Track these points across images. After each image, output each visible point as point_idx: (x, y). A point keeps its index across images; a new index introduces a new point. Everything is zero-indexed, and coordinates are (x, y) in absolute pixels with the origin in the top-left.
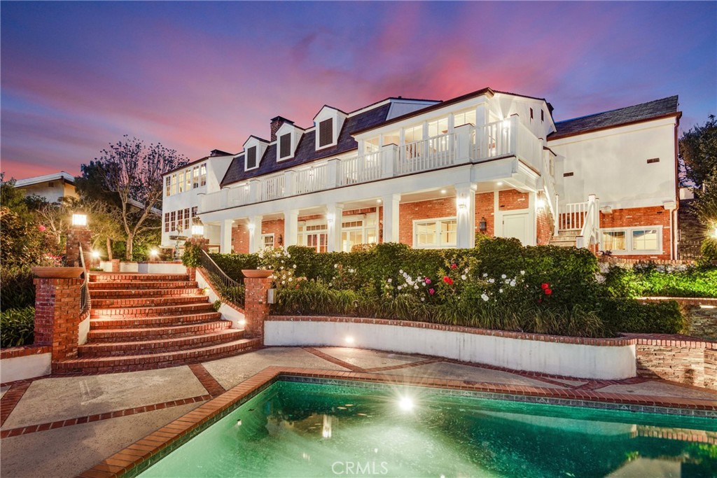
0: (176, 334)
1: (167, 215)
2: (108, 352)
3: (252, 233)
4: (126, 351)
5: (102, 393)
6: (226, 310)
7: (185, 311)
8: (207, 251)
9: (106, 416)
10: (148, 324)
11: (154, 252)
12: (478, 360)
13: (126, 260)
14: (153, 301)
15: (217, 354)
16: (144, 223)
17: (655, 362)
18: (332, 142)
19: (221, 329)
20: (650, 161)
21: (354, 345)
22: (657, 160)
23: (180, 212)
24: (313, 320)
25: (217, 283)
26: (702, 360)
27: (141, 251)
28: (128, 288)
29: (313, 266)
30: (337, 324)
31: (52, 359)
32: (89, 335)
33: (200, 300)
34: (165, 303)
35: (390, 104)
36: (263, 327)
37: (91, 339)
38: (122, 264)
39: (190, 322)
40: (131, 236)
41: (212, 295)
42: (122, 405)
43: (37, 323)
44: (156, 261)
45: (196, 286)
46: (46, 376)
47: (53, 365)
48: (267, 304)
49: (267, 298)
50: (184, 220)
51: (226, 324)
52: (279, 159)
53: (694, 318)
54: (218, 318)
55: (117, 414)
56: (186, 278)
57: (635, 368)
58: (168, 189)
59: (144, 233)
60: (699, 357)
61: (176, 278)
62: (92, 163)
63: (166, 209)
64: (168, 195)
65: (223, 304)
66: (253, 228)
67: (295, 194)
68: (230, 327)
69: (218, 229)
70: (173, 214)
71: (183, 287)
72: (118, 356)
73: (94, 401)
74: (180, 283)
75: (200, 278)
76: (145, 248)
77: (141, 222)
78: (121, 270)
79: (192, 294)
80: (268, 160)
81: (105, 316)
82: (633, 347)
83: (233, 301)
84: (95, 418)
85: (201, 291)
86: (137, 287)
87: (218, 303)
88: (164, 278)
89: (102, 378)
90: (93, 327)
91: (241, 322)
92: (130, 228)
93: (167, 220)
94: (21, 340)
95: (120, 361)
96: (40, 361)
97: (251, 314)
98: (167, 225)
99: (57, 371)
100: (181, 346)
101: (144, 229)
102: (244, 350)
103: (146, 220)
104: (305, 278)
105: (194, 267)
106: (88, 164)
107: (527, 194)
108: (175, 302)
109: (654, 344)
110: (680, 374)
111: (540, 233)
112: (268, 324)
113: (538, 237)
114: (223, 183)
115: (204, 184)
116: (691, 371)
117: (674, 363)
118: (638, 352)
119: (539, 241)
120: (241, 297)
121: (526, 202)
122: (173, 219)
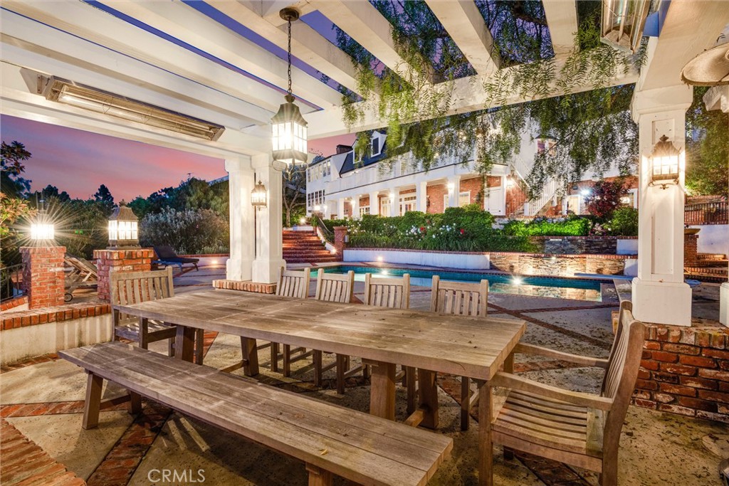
0: (306, 253)
1: (309, 195)
3: (353, 207)
6: (328, 245)
7: (311, 245)
8: (322, 218)
11: (303, 220)
12: (427, 264)
16: (296, 200)
17: (498, 263)
19: (325, 253)
21: (382, 261)
23: (316, 193)
24: (364, 250)
25: (324, 234)
26: (517, 260)
27: (295, 220)
29: (375, 225)
30: (375, 251)
33: (317, 241)
34: (303, 242)
36: (343, 253)
39: (312, 249)
40: (289, 210)
41: (322, 239)
44: (304, 225)
45: (317, 235)
48: (345, 243)
49: (344, 239)
50: (319, 198)
51: (327, 251)
52: (372, 156)
53: (547, 246)
54: (325, 249)
56: (313, 232)
57: (489, 265)
58: (309, 177)
59: (296, 208)
61: (307, 232)
63: (308, 191)
64: (309, 181)
66: (354, 203)
67: (375, 181)
68: (329, 252)
69: (335, 204)
70: (313, 194)
71: (311, 236)
74: (310, 234)
75: (319, 232)
76: (297, 217)
77: (294, 200)
79: (315, 239)
80: (366, 157)
82: (488, 256)
83: (330, 241)
85: (319, 238)
86: (292, 235)
87: (325, 243)
88: (303, 232)
91: (333, 250)
92: (288, 204)
93: (309, 199)
97: (337, 247)
98: (309, 202)
100: (307, 257)
101: (296, 205)
103: (297, 199)
105: (316, 226)
107: (500, 177)
108: (307, 242)
109: (498, 254)
110: (508, 268)
111: (510, 201)
112: (344, 251)
113: (507, 204)
114: (341, 173)
115: (329, 173)
116: (512, 266)
117: (505, 263)
118: (491, 258)
119: (508, 206)
120: (333, 239)
121: (500, 182)
122: (313, 198)
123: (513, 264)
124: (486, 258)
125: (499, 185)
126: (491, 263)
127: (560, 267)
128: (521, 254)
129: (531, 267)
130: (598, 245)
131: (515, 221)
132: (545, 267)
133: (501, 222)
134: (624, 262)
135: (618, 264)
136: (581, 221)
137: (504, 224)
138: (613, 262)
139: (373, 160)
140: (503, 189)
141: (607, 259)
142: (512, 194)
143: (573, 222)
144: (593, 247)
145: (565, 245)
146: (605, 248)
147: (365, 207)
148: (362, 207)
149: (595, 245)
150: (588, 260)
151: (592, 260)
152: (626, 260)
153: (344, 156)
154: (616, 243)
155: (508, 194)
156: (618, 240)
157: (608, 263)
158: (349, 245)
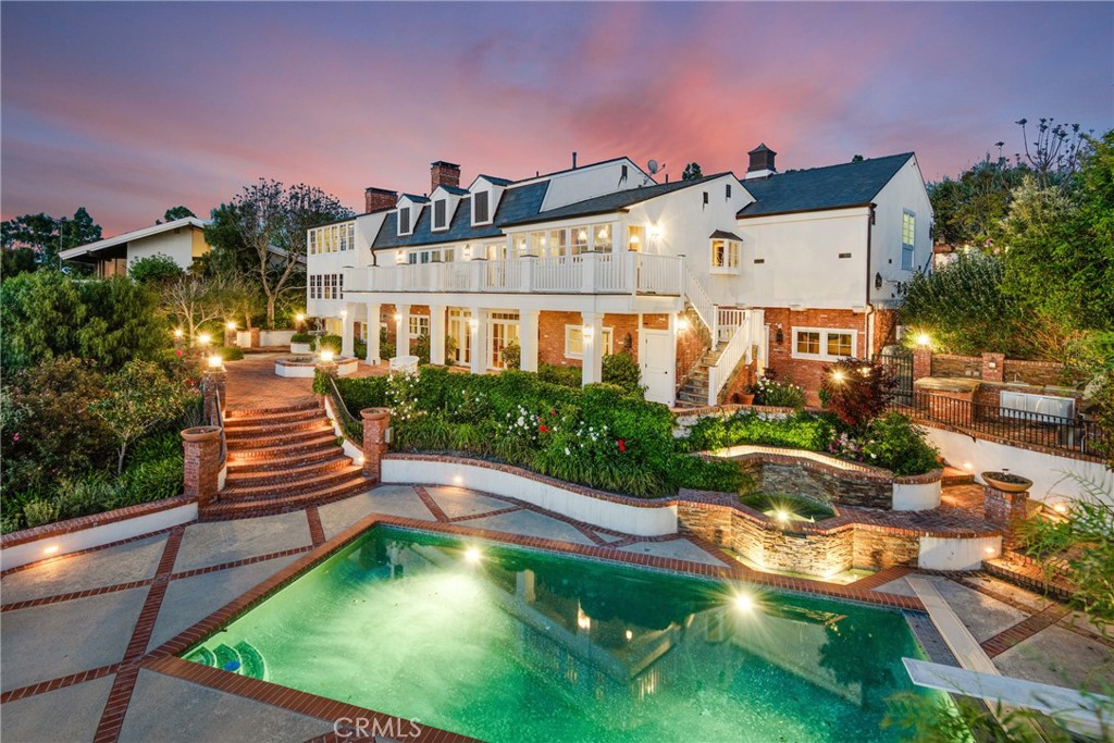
0: (300, 476)
1: (313, 278)
2: (241, 498)
3: (399, 324)
4: (257, 496)
5: (236, 541)
6: (349, 447)
7: (311, 448)
9: (239, 564)
10: (276, 467)
11: (300, 317)
13: (267, 329)
14: (281, 440)
15: (333, 496)
16: (287, 282)
17: (692, 522)
18: (487, 220)
20: (842, 256)
21: (462, 485)
22: (849, 256)
23: (327, 277)
24: (426, 460)
25: (341, 417)
26: (730, 522)
28: (259, 424)
30: (447, 464)
31: (199, 506)
32: (226, 480)
33: (326, 434)
34: (293, 440)
35: (549, 181)
36: (380, 465)
37: (229, 484)
38: (263, 334)
39: (312, 461)
40: (271, 301)
41: (337, 428)
42: (250, 554)
43: (186, 477)
45: (325, 414)
46: (194, 522)
47: (199, 512)
48: (385, 443)
49: (383, 438)
50: (331, 288)
51: (347, 461)
52: (434, 230)
54: (341, 454)
55: (246, 562)
56: (316, 404)
57: (676, 526)
58: (313, 246)
59: (287, 295)
60: (727, 519)
61: (306, 406)
62: (223, 206)
63: (311, 271)
64: (313, 252)
65: (345, 441)
68: (351, 464)
70: (319, 277)
71: (312, 418)
72: (250, 501)
73: (230, 548)
74: (308, 412)
75: (328, 407)
76: (290, 310)
77: (283, 281)
78: (262, 344)
79: (320, 427)
80: (423, 226)
81: (240, 459)
82: (674, 508)
83: (353, 439)
84: (231, 565)
85: (329, 423)
87: (341, 439)
88: (294, 408)
89: (238, 524)
90: (229, 471)
91: (360, 459)
92: (271, 290)
93: (312, 284)
94: (175, 492)
95: (250, 507)
96: (189, 511)
97: (368, 452)
98: (313, 290)
99: (203, 517)
100: (302, 489)
101: (287, 290)
102: (360, 489)
103: (289, 278)
104: (425, 413)
105: (323, 395)
106: (219, 208)
107: (667, 315)
108: (303, 438)
109: (692, 506)
110: (712, 534)
111: (683, 354)
112: (384, 462)
113: (678, 360)
114: (374, 248)
115: (352, 247)
116: (720, 532)
117: (707, 523)
118: (679, 512)
119: (680, 364)
120: (361, 434)
121: (667, 323)
122: (319, 284)
123: (722, 528)
124: (672, 513)
125: (664, 326)
126: (679, 521)
127: (814, 553)
128: (737, 512)
129: (761, 546)
130: (861, 490)
131: (708, 418)
132: (785, 549)
133: (686, 424)
134: (918, 543)
135: (909, 545)
136: (816, 425)
137: (692, 427)
138: (899, 541)
139: (436, 238)
140: (673, 337)
141: (891, 536)
142: (685, 343)
143: (803, 425)
144: (852, 494)
145: (797, 476)
146: (874, 498)
147: (419, 317)
148: (414, 316)
149: (855, 491)
150: (856, 534)
151: (863, 534)
152: (922, 539)
153: (381, 216)
154: (891, 490)
155: (679, 344)
156: (895, 486)
157: (891, 542)
158: (394, 448)
